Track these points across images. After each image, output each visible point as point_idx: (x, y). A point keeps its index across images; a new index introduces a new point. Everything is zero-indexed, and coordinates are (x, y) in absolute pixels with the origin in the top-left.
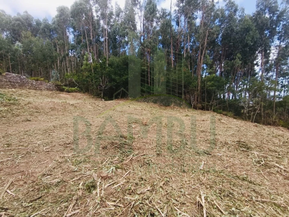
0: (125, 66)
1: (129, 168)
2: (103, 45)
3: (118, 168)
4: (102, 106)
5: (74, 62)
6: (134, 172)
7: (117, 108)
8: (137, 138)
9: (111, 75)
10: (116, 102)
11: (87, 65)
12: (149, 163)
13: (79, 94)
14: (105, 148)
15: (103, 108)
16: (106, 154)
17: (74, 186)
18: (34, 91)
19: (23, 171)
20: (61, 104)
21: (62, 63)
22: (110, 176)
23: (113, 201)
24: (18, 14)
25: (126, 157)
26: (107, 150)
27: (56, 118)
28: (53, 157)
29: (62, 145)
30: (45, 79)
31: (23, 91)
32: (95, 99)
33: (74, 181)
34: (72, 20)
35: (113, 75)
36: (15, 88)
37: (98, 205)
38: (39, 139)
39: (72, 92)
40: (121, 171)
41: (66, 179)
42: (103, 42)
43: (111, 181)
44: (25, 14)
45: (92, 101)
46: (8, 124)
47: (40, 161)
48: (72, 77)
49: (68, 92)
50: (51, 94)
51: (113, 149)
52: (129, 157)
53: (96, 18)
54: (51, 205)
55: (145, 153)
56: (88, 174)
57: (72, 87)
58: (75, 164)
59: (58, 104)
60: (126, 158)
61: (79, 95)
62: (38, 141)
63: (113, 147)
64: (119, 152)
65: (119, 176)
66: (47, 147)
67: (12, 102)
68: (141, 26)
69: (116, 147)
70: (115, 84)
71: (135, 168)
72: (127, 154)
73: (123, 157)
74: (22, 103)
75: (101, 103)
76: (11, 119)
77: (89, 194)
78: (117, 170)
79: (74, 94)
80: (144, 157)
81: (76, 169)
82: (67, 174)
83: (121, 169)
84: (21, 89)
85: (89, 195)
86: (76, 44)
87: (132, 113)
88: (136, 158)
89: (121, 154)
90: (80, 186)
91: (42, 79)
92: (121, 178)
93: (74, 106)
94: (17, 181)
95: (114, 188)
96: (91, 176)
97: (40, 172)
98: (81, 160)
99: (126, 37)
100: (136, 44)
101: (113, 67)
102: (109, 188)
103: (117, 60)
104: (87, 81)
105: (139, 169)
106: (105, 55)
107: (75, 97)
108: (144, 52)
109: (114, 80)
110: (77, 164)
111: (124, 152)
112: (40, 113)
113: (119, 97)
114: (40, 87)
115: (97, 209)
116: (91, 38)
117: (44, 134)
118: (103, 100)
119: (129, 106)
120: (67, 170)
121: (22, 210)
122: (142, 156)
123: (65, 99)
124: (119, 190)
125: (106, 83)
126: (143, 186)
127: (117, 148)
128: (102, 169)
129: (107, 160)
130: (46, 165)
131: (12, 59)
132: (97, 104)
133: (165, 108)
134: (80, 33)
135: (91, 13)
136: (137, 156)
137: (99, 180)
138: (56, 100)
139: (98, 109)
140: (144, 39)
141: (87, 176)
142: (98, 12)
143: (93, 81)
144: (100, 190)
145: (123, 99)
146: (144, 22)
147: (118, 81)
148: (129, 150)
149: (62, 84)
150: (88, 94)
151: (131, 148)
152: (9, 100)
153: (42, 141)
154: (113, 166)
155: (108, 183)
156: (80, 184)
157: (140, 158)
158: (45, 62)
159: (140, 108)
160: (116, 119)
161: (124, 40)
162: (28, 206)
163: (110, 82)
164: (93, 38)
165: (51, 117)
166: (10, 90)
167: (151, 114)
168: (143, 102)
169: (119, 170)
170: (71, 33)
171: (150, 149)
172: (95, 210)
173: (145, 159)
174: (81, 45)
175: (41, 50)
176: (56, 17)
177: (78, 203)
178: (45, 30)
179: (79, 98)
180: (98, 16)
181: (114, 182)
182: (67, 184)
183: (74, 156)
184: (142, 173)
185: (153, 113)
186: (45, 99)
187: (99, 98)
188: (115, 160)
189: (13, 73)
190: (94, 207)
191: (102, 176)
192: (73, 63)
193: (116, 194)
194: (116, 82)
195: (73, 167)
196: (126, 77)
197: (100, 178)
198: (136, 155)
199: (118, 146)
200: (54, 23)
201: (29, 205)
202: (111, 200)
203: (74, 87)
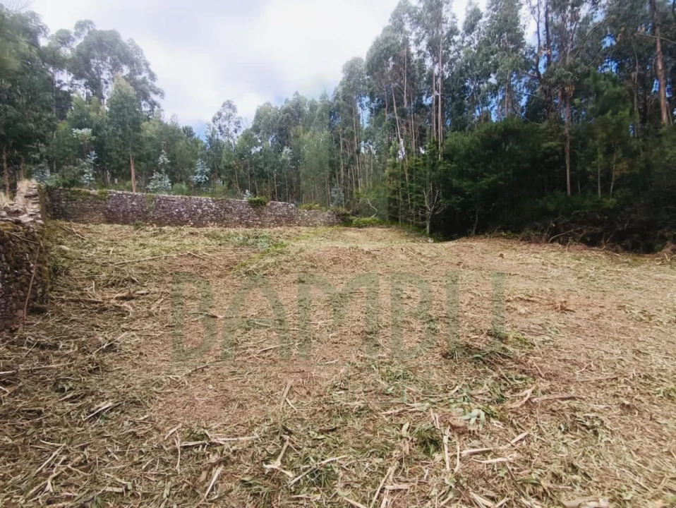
0: (487, 152)
1: (524, 424)
2: (429, 113)
3: (493, 416)
4: (430, 256)
5: (369, 164)
6: (543, 439)
7: (466, 260)
8: (540, 346)
9: (450, 179)
10: (465, 244)
11: (395, 165)
12: (593, 427)
13: (380, 229)
14: (449, 357)
15: (432, 259)
16: (453, 371)
17: (391, 427)
18: (305, 228)
19: (303, 371)
20: (348, 251)
21: (347, 171)
22: (474, 431)
23: (487, 497)
24: (287, 101)
25: (511, 390)
26: (456, 362)
27: (342, 279)
28: (345, 356)
29: (359, 334)
30: (320, 206)
31: (291, 231)
32: (413, 239)
33: (389, 415)
34: (368, 79)
35: (453, 180)
36: (281, 225)
37: (450, 490)
38: (320, 317)
39: (366, 226)
40: (500, 426)
41: (374, 408)
42: (431, 105)
43: (475, 442)
44: (296, 97)
45: (407, 243)
46: (276, 287)
47: (325, 358)
48: (365, 195)
49: (359, 226)
50: (331, 233)
51: (470, 362)
52: (521, 394)
53: (415, 57)
54: (354, 453)
55: (573, 393)
56: (418, 409)
57: (365, 216)
58: (387, 378)
59: (343, 250)
60: (512, 394)
61: (379, 232)
62: (319, 321)
63: (471, 357)
64: (490, 374)
65: (498, 438)
66: (334, 334)
67: (279, 249)
68: (538, 33)
69: (477, 358)
70: (459, 200)
71: (544, 431)
72: (512, 383)
73: (501, 391)
74: (291, 251)
75: (429, 248)
76: (280, 278)
77: (425, 457)
78: (488, 420)
79: (370, 229)
80: (574, 404)
81: (390, 390)
82: (375, 396)
83: (501, 420)
84: (288, 226)
85: (425, 459)
86: (374, 126)
87: (512, 273)
88: (544, 403)
89: (496, 379)
90: (404, 432)
91: (317, 205)
92: (505, 445)
93: (371, 255)
94: (298, 386)
95: (487, 465)
96: (425, 414)
97: (327, 380)
98: (397, 372)
99: (492, 75)
100: (520, 85)
101: (455, 158)
102: (472, 459)
103: (467, 139)
104: (395, 200)
105: (560, 435)
106: (435, 134)
107: (371, 238)
108: (549, 98)
109: (458, 191)
110: (391, 379)
111: (503, 378)
112: (316, 268)
113: (470, 233)
114: (314, 221)
115: (447, 500)
116: (405, 106)
117: (326, 308)
118: (430, 240)
119: (501, 255)
120: (373, 388)
121: (310, 442)
122: (563, 399)
123: (355, 240)
124: (502, 474)
125: (438, 199)
126: (578, 488)
127: (481, 362)
128: (448, 406)
129: (457, 388)
130: (335, 368)
131: (279, 179)
132: (418, 251)
133: (635, 260)
134: (383, 101)
135: (406, 50)
136: (545, 397)
137: (448, 433)
138: (340, 244)
139: (421, 262)
140: (548, 64)
141: (414, 412)
142: (421, 43)
143: (407, 200)
144: (451, 457)
145: (482, 236)
146: (550, 15)
147: (467, 193)
148: (520, 376)
149: (348, 212)
150: (396, 229)
151: (524, 371)
152: (276, 246)
153: (325, 321)
154: (476, 406)
155: (469, 445)
156: (402, 425)
157: (559, 403)
158: (322, 173)
159: (537, 260)
160: (469, 287)
161: (486, 85)
162: (318, 440)
163: (447, 197)
164: (409, 103)
165: (334, 277)
166: (275, 229)
167: (579, 278)
168: (547, 241)
169: (494, 422)
170: (366, 108)
171: (593, 384)
172: (443, 500)
173: (575, 410)
174: (383, 126)
175: (317, 152)
176: (342, 84)
177: (404, 469)
178: (322, 116)
179: (380, 237)
180: (419, 52)
181: (485, 449)
182: (376, 417)
183: (382, 360)
184: (569, 450)
185: (587, 275)
186: (322, 242)
187: (421, 236)
188: (480, 392)
189: (280, 200)
190: (440, 491)
191: (453, 424)
192: (367, 166)
193: (496, 482)
194: (463, 195)
195: (383, 383)
196: (492, 178)
197: (449, 427)
198: (543, 393)
199: (484, 356)
200: (337, 98)
201: (319, 438)
202: (483, 491)
203: (370, 216)
